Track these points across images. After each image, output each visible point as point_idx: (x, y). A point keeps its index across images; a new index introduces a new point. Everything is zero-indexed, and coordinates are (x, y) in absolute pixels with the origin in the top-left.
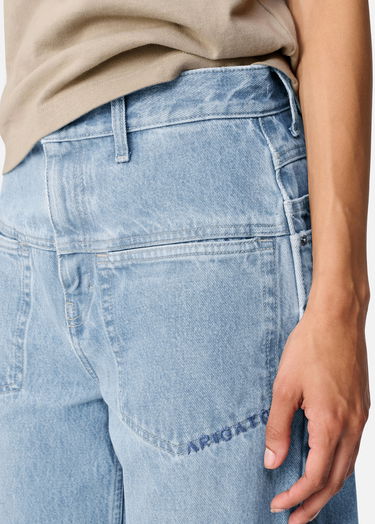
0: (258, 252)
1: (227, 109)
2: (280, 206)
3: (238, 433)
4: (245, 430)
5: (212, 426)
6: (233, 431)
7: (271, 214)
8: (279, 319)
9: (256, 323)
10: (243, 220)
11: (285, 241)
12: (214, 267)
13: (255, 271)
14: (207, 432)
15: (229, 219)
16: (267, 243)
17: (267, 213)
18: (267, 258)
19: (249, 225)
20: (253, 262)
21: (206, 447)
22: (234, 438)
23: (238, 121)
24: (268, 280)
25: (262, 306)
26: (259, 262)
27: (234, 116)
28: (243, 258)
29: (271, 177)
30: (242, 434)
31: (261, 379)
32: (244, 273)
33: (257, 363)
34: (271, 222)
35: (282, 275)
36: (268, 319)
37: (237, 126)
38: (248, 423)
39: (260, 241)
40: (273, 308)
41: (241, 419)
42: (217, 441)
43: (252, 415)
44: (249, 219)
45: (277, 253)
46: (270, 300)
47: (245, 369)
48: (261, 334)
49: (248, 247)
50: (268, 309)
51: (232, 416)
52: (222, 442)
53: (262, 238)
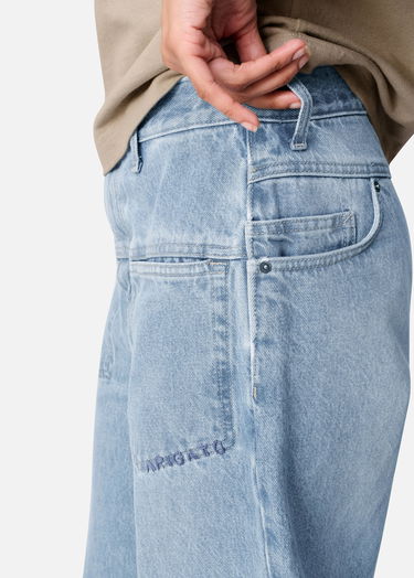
0: (208, 276)
1: (211, 117)
2: (240, 227)
3: (190, 459)
4: (197, 457)
5: (166, 449)
6: (186, 457)
7: (230, 235)
8: (231, 349)
9: (205, 352)
10: (198, 240)
11: (240, 264)
12: (167, 289)
13: (205, 296)
14: (162, 454)
15: (185, 237)
16: (220, 267)
17: (226, 232)
18: (219, 283)
19: (204, 245)
20: (204, 287)
21: (162, 469)
22: (187, 463)
23: (221, 129)
24: (218, 307)
25: (211, 334)
26: (209, 287)
27: (217, 124)
28: (192, 281)
29: (242, 192)
30: (195, 461)
31: (213, 409)
32: (194, 298)
33: (208, 392)
34: (227, 244)
35: (234, 302)
36: (217, 349)
37: (218, 135)
38: (201, 452)
39: (212, 264)
40: (224, 337)
41: (192, 446)
42: (171, 464)
43: (204, 443)
44: (206, 238)
45: (229, 277)
46: (221, 328)
47: (194, 396)
48: (210, 363)
49: (197, 270)
50: (218, 338)
51: (184, 442)
52: (175, 466)
53: (215, 260)
